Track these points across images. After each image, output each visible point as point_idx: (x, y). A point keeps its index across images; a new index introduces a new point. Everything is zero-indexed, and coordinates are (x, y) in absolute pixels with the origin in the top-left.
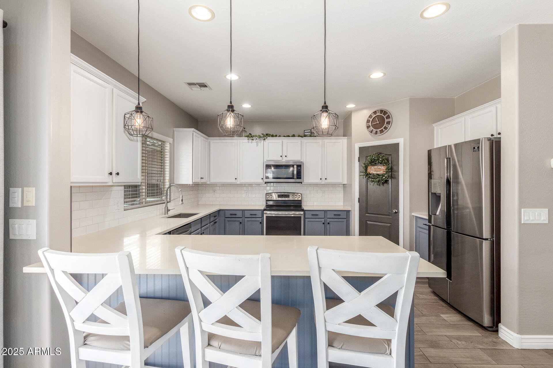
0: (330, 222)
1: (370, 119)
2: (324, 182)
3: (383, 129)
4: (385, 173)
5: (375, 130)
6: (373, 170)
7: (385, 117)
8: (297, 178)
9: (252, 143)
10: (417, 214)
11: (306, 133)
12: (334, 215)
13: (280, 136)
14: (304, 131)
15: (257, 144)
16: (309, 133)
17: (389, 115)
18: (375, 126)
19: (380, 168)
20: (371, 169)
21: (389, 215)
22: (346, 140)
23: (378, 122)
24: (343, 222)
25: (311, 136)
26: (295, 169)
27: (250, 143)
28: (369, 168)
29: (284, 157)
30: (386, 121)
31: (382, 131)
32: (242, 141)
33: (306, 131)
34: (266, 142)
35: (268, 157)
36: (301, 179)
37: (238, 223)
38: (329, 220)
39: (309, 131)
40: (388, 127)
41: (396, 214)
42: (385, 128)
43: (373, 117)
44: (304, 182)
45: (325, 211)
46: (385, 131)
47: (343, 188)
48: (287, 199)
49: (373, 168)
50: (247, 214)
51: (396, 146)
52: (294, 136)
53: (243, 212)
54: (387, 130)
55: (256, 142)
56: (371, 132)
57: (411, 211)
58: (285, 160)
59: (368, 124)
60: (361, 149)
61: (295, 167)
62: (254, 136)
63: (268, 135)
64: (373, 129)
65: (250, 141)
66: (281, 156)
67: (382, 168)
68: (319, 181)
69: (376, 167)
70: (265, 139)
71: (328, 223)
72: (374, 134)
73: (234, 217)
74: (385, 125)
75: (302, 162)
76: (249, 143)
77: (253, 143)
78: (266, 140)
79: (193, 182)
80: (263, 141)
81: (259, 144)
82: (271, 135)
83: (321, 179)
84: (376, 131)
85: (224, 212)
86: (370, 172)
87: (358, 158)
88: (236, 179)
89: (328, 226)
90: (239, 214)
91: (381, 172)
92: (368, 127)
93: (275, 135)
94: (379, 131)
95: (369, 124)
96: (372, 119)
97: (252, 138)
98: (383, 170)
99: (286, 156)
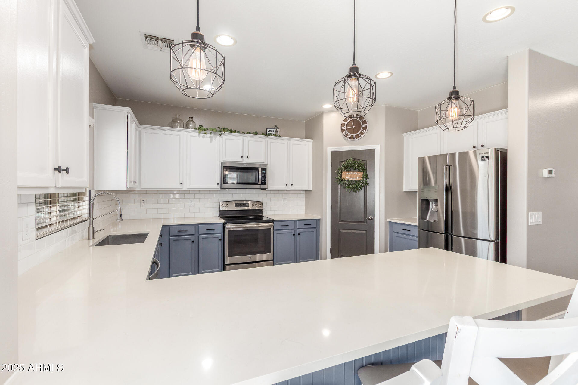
0: (300, 232)
1: (345, 123)
2: (289, 188)
3: (359, 134)
4: (361, 179)
5: (350, 135)
6: (347, 176)
7: (361, 122)
8: (262, 184)
9: (203, 137)
10: (393, 219)
11: (268, 131)
12: (305, 225)
13: (238, 132)
14: (267, 128)
15: (210, 140)
16: (272, 132)
17: (365, 120)
18: (350, 130)
19: (355, 174)
20: (346, 174)
21: (364, 222)
22: (312, 142)
23: (354, 127)
24: (313, 232)
25: (275, 135)
26: (260, 173)
27: (202, 138)
28: (343, 173)
29: (245, 158)
30: (362, 126)
31: (357, 136)
32: (189, 134)
33: (269, 129)
34: (222, 138)
35: (225, 157)
36: (266, 184)
37: (189, 242)
38: (299, 231)
39: (272, 129)
40: (365, 132)
41: (372, 221)
42: (362, 133)
43: (348, 121)
44: (269, 188)
45: (296, 221)
46: (361, 136)
47: (304, 195)
48: (246, 208)
49: (348, 174)
50: (202, 230)
51: (372, 153)
52: (256, 133)
53: (197, 227)
54: (363, 136)
55: (210, 137)
56: (346, 136)
57: (386, 217)
58: (246, 162)
59: (342, 127)
60: (334, 154)
61: (260, 170)
62: (207, 129)
63: (225, 130)
64: (348, 133)
65: (202, 135)
66: (242, 157)
67: (358, 174)
68: (284, 187)
69: (351, 173)
70: (220, 135)
71: (299, 234)
72: (349, 138)
73: (184, 234)
74: (361, 130)
75: (267, 165)
76: (199, 137)
77: (205, 138)
78: (223, 136)
79: (128, 187)
80: (218, 136)
81: (213, 139)
82: (229, 129)
83: (287, 185)
84: (352, 136)
85: (168, 228)
86: (345, 178)
87: (330, 163)
88: (181, 183)
89: (298, 237)
90: (192, 230)
91: (358, 178)
92: (343, 131)
93: (233, 130)
94: (354, 136)
95: (344, 127)
96: (347, 123)
97: (204, 132)
98: (359, 176)
99: (247, 157)
